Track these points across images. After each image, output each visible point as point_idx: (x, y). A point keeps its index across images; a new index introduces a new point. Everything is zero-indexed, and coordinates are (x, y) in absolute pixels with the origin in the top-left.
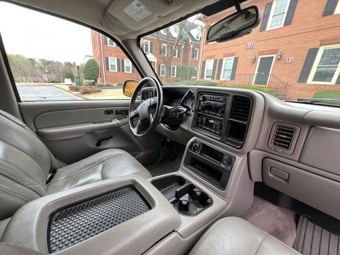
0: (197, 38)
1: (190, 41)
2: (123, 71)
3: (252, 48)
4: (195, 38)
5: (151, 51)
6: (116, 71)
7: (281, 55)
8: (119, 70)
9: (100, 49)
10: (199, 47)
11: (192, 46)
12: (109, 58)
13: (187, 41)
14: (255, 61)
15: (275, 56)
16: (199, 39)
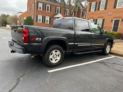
0: (85, 6)
1: (81, 8)
2: (45, 22)
3: (110, 15)
4: (84, 6)
5: (60, 13)
6: (41, 22)
7: (122, 19)
8: (42, 22)
9: (34, 11)
10: (86, 11)
11: (82, 11)
12: (38, 16)
13: (79, 8)
14: (112, 21)
15: (120, 19)
16: (86, 7)
